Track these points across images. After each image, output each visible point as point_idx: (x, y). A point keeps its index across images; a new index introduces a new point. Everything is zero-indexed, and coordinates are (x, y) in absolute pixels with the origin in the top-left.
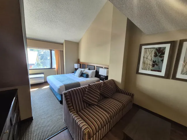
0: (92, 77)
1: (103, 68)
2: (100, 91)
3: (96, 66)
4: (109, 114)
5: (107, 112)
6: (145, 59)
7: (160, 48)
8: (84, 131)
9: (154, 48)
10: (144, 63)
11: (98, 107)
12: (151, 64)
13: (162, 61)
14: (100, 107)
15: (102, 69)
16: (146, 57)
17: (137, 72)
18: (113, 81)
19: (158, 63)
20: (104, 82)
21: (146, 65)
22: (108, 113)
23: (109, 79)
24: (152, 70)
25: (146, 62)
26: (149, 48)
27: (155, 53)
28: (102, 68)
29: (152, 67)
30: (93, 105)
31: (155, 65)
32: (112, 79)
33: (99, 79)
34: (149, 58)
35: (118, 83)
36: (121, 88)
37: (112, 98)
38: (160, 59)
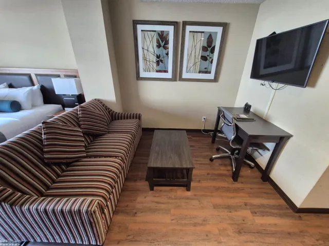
0: (33, 106)
1: (62, 76)
2: (81, 129)
3: (37, 75)
4: (119, 157)
5: (113, 156)
6: (146, 52)
7: (162, 32)
8: (90, 209)
9: (155, 31)
10: (145, 59)
11: (90, 158)
12: (155, 61)
13: (167, 54)
14: (95, 156)
15: (58, 79)
16: (146, 48)
17: (138, 77)
18: (99, 103)
19: (162, 59)
20: (82, 107)
21: (148, 63)
22: (116, 157)
23: (88, 99)
24: (157, 71)
25: (148, 57)
26: (147, 31)
27: (158, 41)
28: (59, 76)
29: (157, 66)
30: (78, 159)
31: (160, 63)
32: (95, 100)
33: (60, 106)
34: (151, 49)
35: (111, 103)
36: (118, 112)
37: (109, 132)
38: (165, 52)
